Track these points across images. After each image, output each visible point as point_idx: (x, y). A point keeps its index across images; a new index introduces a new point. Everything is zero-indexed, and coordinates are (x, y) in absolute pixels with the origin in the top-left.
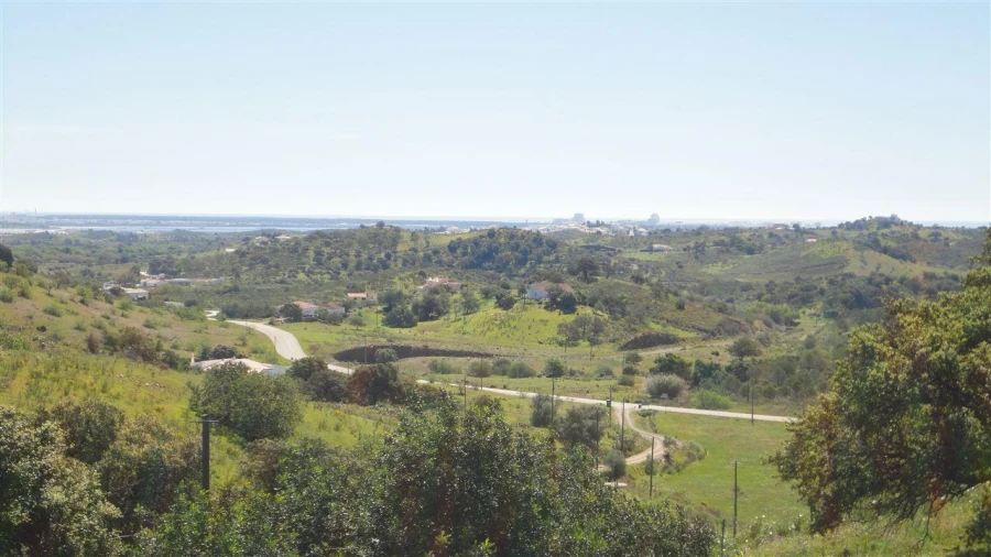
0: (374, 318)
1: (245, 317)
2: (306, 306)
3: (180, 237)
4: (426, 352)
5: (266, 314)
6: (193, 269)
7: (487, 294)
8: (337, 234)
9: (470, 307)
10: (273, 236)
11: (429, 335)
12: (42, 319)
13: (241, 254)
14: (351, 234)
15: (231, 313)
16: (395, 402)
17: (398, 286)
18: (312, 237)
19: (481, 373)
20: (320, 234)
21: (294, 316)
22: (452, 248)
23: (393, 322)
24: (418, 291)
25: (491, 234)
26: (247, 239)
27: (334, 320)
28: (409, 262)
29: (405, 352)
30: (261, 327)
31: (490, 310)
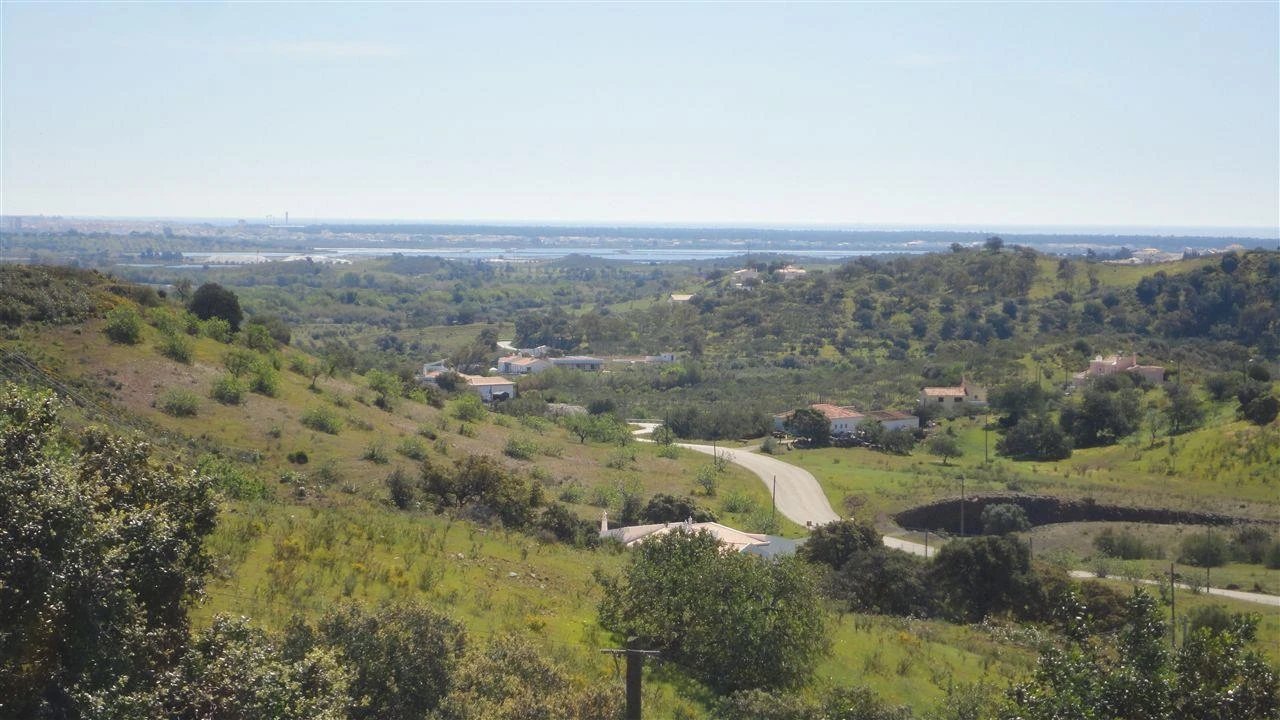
0: (980, 441)
1: (713, 436)
2: (839, 415)
3: (580, 269)
4: (1090, 511)
5: (755, 431)
6: (604, 335)
7: (1219, 392)
8: (903, 264)
9: (1184, 417)
10: (770, 268)
11: (1096, 476)
12: (302, 439)
13: (703, 305)
14: (931, 265)
15: (683, 427)
16: (1024, 618)
17: (1030, 373)
18: (852, 270)
19: (1207, 557)
20: (868, 265)
21: (813, 435)
22: (1146, 293)
23: (1018, 447)
24: (1074, 386)
25: (1230, 263)
26: (715, 274)
27: (896, 444)
28: (1053, 323)
29: (1045, 512)
30: (744, 456)
31: (1226, 424)
